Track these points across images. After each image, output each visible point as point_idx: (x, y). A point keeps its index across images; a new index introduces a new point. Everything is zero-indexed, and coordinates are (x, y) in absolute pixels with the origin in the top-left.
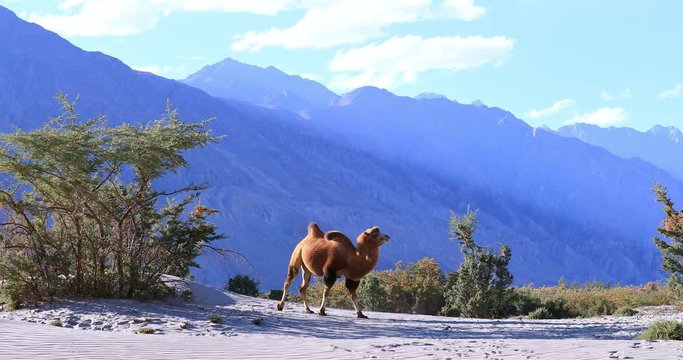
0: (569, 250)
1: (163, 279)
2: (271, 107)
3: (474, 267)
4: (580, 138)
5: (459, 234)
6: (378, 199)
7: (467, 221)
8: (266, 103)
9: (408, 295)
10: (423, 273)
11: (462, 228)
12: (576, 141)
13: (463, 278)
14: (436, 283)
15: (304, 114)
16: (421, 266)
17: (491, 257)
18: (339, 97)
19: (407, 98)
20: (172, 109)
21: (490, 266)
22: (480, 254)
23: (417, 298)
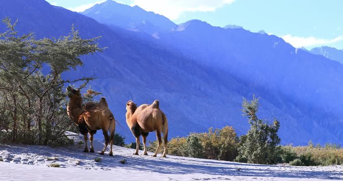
0: (315, 124)
1: (66, 134)
2: (136, 30)
3: (257, 132)
4: (324, 55)
5: (247, 112)
6: (199, 89)
7: (253, 104)
8: (132, 28)
9: (216, 148)
10: (225, 135)
11: (250, 108)
12: (322, 58)
13: (250, 139)
14: (233, 141)
15: (155, 36)
16: (224, 131)
17: (267, 127)
18: (177, 26)
19: (219, 28)
20: (75, 30)
21: (267, 132)
22: (260, 125)
23: (221, 151)
